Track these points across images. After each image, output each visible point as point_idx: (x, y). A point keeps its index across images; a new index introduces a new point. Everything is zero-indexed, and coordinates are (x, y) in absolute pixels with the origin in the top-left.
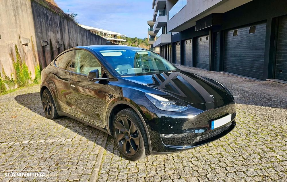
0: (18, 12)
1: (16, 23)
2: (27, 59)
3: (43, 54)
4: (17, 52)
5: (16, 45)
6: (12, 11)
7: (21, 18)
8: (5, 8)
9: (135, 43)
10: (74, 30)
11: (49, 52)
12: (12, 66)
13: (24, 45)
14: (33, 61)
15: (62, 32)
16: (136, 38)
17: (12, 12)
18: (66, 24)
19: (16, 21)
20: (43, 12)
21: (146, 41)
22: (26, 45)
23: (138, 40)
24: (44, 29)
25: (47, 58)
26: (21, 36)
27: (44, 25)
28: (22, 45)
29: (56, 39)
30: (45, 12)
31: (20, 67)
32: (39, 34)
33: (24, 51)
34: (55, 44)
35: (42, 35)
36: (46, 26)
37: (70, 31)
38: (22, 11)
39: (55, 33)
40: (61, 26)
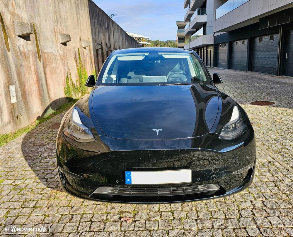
0: (79, 11)
1: (78, 24)
2: (86, 63)
3: (96, 58)
4: (79, 56)
5: (78, 49)
6: (75, 9)
7: (81, 19)
8: (70, 6)
9: (157, 46)
10: (117, 32)
11: (101, 56)
12: (76, 72)
13: (84, 48)
14: (91, 66)
15: (109, 34)
16: (158, 40)
17: (74, 12)
18: (112, 25)
19: (78, 21)
20: (96, 11)
21: (168, 43)
22: (85, 48)
23: (160, 43)
24: (97, 30)
25: (99, 63)
26: (82, 38)
27: (96, 26)
28: (82, 47)
29: (106, 42)
30: (97, 11)
31: (82, 72)
32: (94, 36)
33: (84, 55)
34: (105, 48)
35: (96, 37)
36: (98, 27)
37: (114, 33)
38: (82, 11)
39: (104, 35)
40: (108, 27)
